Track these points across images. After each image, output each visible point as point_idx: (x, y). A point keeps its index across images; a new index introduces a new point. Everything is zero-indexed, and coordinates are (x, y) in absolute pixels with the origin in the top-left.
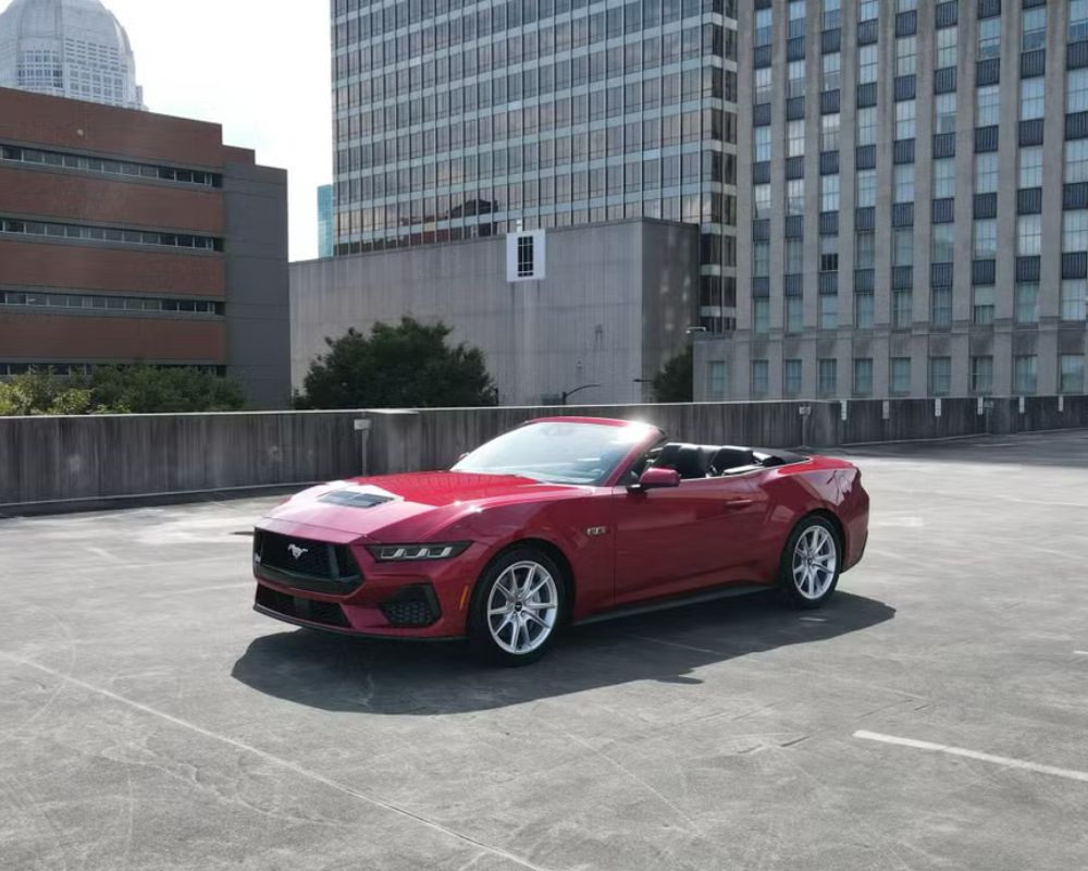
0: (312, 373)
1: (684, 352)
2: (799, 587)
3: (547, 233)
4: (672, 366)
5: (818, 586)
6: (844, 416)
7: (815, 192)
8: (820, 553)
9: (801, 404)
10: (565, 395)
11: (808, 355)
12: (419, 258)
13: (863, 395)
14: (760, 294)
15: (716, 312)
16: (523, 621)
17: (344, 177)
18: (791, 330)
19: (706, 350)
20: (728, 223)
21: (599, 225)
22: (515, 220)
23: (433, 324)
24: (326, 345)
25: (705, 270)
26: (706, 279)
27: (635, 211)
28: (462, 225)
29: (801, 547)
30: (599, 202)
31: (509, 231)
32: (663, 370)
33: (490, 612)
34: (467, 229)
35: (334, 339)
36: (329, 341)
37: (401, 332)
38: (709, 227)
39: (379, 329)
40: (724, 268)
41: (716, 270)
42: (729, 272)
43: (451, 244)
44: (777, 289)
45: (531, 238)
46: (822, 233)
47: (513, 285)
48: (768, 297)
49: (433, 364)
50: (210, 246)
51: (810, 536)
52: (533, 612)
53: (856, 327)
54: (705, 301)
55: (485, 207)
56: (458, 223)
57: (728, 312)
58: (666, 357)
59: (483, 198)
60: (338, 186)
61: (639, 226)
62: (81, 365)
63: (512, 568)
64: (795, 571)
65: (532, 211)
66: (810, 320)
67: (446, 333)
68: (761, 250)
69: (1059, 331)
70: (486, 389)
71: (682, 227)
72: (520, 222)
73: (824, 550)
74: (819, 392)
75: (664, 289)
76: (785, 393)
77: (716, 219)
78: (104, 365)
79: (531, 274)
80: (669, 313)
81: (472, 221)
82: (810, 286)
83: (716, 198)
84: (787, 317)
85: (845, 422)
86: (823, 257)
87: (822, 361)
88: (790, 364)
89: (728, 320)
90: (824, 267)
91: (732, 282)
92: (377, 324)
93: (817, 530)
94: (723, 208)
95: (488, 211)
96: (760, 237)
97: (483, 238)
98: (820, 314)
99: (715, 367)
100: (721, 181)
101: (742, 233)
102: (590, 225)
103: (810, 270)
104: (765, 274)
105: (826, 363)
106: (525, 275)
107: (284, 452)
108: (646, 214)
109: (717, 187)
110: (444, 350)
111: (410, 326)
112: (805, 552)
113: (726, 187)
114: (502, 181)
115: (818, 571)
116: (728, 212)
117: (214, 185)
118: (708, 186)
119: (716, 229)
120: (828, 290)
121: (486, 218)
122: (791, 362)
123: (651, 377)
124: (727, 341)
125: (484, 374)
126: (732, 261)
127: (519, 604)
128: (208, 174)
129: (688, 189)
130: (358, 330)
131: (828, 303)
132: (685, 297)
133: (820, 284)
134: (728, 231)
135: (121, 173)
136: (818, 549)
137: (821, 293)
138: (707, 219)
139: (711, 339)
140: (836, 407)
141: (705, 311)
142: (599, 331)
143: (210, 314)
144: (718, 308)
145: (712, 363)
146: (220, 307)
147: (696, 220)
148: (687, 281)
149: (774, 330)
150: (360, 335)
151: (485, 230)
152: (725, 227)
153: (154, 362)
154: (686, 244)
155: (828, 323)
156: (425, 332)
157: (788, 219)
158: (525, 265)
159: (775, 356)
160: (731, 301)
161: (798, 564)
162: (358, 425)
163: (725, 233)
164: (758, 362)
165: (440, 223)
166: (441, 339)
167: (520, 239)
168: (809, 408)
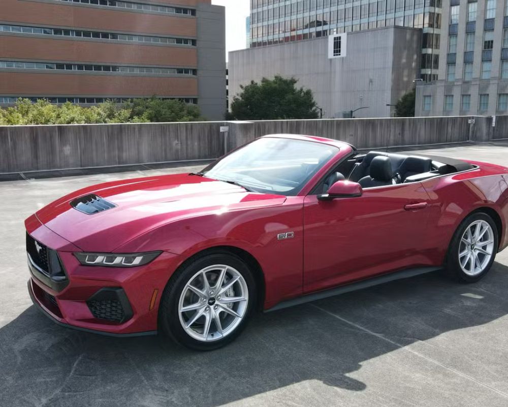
0: (234, 101)
1: (412, 91)
2: (463, 267)
3: (347, 34)
4: (405, 98)
5: (478, 265)
6: (494, 125)
7: (483, 8)
8: (481, 240)
9: (470, 118)
10: (352, 112)
11: (474, 92)
12: (288, 48)
13: (502, 112)
14: (451, 62)
15: (428, 71)
16: (215, 313)
17: (255, 11)
18: (467, 79)
19: (422, 90)
20: (437, 27)
21: (373, 30)
22: (333, 29)
23: (289, 79)
24: (240, 88)
25: (424, 51)
26: (424, 56)
27: (391, 23)
28: (308, 32)
29: (466, 237)
30: (373, 19)
31: (330, 34)
32: (400, 99)
33: (182, 309)
34: (311, 34)
35: (244, 86)
36: (242, 87)
37: (275, 82)
38: (427, 30)
39: (264, 81)
40: (434, 50)
41: (429, 51)
42: (436, 52)
43: (303, 41)
44: (460, 60)
45: (340, 37)
46: (485, 30)
47: (331, 60)
48: (455, 63)
49: (289, 97)
50: (190, 44)
51: (474, 227)
52: (225, 306)
53: (500, 78)
54: (424, 67)
55: (319, 24)
56: (306, 31)
57: (434, 71)
58: (403, 93)
59: (318, 20)
60: (252, 14)
61: (392, 30)
62: (128, 99)
63: (203, 271)
64: (460, 255)
65: (341, 25)
66: (476, 74)
67: (295, 82)
68: (453, 40)
70: (314, 108)
71: (414, 30)
72: (335, 30)
73: (485, 238)
74: (480, 111)
75: (404, 61)
76: (461, 112)
77: (431, 25)
78: (138, 98)
79: (340, 55)
80: (406, 72)
81: (313, 30)
82: (477, 57)
83: (432, 15)
84: (464, 73)
85: (494, 127)
86: (486, 42)
87: (481, 95)
88: (465, 97)
89: (434, 75)
90: (485, 48)
91: (437, 57)
92: (264, 78)
93: (479, 223)
94: (435, 20)
95: (321, 25)
96: (453, 33)
97: (318, 38)
98: (482, 72)
99: (427, 98)
100: (435, 7)
101: (443, 32)
102: (368, 30)
103: (478, 49)
104: (454, 52)
105: (484, 96)
106: (337, 55)
107: (181, 144)
108: (396, 24)
109: (432, 9)
110: (294, 90)
111: (278, 79)
112: (469, 240)
113: (437, 9)
114: (327, 10)
115: (479, 254)
116: (437, 23)
117: (192, 15)
118: (428, 9)
119: (431, 31)
120: (486, 59)
121: (320, 29)
122: (465, 95)
123: (395, 103)
124: (433, 86)
125: (313, 101)
126: (437, 47)
127: (213, 299)
128: (189, 9)
129: (417, 11)
130: (255, 81)
131: (487, 66)
132: (414, 64)
133: (483, 56)
134: (436, 31)
135: (150, 10)
136: (480, 238)
137: (483, 61)
138: (426, 26)
139: (425, 85)
140: (489, 120)
141: (423, 71)
142: (371, 81)
143: (190, 74)
144: (429, 70)
145: (425, 96)
146: (195, 72)
147: (421, 27)
148: (415, 57)
149: (457, 80)
150: (256, 84)
151: (318, 34)
152: (435, 29)
153: (161, 97)
154: (415, 38)
155: (485, 76)
156: (285, 82)
157: (468, 23)
158: (337, 51)
159: (457, 92)
160: (436, 66)
161: (463, 250)
162: (222, 129)
163: (435, 32)
164: (448, 95)
165: (298, 31)
166: (293, 85)
167: (335, 38)
168: (474, 120)
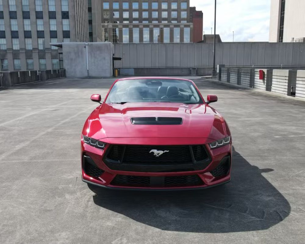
69: (38, 52)
